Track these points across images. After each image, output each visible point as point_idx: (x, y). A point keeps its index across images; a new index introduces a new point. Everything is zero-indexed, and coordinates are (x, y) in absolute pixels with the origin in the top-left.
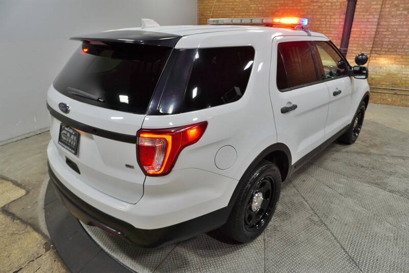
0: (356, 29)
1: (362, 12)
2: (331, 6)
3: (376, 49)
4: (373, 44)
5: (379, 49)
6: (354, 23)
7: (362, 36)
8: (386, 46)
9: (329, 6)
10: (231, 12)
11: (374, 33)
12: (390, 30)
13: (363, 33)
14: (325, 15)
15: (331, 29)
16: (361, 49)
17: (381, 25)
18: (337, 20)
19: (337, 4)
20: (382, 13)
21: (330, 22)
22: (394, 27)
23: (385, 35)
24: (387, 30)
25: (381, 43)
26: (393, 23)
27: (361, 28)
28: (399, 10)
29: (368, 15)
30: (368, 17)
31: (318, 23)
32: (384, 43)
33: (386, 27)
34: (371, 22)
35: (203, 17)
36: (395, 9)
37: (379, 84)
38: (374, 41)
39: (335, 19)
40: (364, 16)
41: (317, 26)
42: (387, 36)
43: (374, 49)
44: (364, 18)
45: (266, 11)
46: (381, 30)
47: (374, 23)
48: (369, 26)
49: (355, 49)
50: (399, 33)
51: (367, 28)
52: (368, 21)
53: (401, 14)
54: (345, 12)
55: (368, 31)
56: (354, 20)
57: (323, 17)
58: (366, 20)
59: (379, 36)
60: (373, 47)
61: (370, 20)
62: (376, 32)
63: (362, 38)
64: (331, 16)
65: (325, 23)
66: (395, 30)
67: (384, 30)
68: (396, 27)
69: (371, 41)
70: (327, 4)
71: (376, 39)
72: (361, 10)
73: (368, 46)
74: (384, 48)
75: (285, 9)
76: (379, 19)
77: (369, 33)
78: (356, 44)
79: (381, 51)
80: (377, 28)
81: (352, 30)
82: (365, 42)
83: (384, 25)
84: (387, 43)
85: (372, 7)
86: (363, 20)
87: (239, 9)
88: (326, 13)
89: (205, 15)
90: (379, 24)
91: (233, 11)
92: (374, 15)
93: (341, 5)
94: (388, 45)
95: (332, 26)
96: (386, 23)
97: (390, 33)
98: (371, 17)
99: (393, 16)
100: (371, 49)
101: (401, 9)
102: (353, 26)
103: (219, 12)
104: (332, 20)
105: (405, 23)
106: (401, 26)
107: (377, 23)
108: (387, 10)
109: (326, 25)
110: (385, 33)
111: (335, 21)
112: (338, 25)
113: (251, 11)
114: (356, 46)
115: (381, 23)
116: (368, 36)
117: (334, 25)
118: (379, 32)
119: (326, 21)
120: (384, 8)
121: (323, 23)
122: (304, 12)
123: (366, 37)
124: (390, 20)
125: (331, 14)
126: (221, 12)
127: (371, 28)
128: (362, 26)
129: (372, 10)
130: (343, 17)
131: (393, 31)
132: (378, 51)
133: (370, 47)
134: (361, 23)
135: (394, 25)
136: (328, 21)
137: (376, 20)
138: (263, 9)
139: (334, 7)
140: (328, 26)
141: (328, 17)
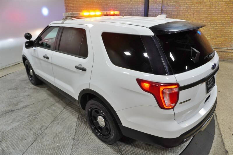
0: (150, 13)
1: (152, 3)
6: (149, 10)
10: (83, 4)
12: (168, 13)
14: (134, 5)
15: (138, 13)
17: (163, 11)
18: (141, 8)
20: (163, 4)
21: (137, 9)
26: (169, 10)
27: (153, 13)
28: (171, 2)
29: (156, 5)
30: (156, 6)
31: (131, 10)
33: (166, 11)
35: (68, 7)
36: (169, 2)
39: (139, 7)
40: (154, 5)
41: (131, 11)
44: (154, 7)
45: (103, 3)
47: (159, 10)
48: (157, 11)
50: (172, 15)
52: (156, 9)
53: (172, 5)
54: (144, 4)
56: (149, 8)
57: (133, 6)
58: (155, 8)
61: (157, 8)
65: (135, 10)
66: (171, 13)
68: (171, 11)
72: (152, 2)
75: (112, 2)
76: (161, 8)
80: (161, 12)
81: (149, 13)
85: (158, 0)
86: (154, 8)
87: (88, 2)
88: (135, 4)
89: (69, 6)
91: (85, 4)
92: (159, 5)
95: (139, 11)
96: (165, 10)
97: (168, 15)
98: (158, 6)
99: (168, 6)
101: (172, 2)
102: (149, 11)
103: (77, 4)
104: (138, 8)
105: (175, 9)
106: (173, 11)
107: (161, 10)
108: (166, 2)
109: (135, 11)
111: (140, 9)
112: (142, 11)
113: (95, 3)
115: (163, 10)
117: (140, 11)
119: (135, 9)
121: (134, 10)
122: (123, 3)
124: (168, 8)
125: (137, 4)
126: (78, 4)
127: (159, 13)
128: (154, 11)
129: (158, 2)
130: (144, 6)
131: (170, 14)
135: (170, 10)
136: (136, 9)
137: (160, 8)
138: (101, 2)
139: (139, 1)
140: (136, 11)
141: (136, 6)
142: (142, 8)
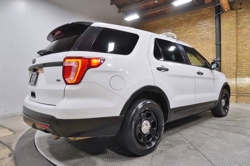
0: (224, 60)
2: (207, 48)
3: (239, 70)
4: (236, 67)
5: (241, 70)
6: (222, 56)
7: (228, 63)
8: (245, 68)
9: (205, 49)
11: (235, 60)
12: (245, 58)
13: (228, 61)
16: (229, 70)
17: (238, 56)
19: (210, 47)
20: (238, 50)
21: (208, 57)
22: (247, 56)
23: (243, 61)
24: (243, 59)
25: (241, 66)
26: (246, 55)
27: (227, 59)
28: (248, 47)
30: (229, 52)
32: (243, 66)
33: (242, 57)
34: (232, 54)
36: (245, 47)
37: (246, 90)
38: (237, 65)
40: (227, 52)
42: (244, 62)
43: (237, 70)
44: (227, 53)
46: (239, 59)
47: (234, 55)
48: (231, 57)
49: (226, 70)
51: (230, 58)
52: (230, 54)
54: (215, 51)
55: (232, 60)
58: (229, 54)
59: (239, 62)
60: (236, 69)
61: (231, 54)
62: (236, 60)
63: (229, 64)
64: (208, 54)
67: (241, 58)
68: (248, 56)
69: (234, 65)
70: (204, 48)
71: (237, 64)
72: (225, 49)
73: (233, 68)
74: (244, 69)
76: (236, 53)
77: (232, 61)
78: (226, 67)
79: (242, 70)
80: (237, 58)
82: (231, 66)
83: (241, 56)
84: (245, 66)
85: (231, 47)
88: (205, 53)
90: (237, 56)
92: (233, 51)
93: (212, 47)
94: (246, 67)
96: (241, 55)
97: (245, 60)
98: (231, 52)
99: (245, 51)
100: (235, 70)
104: (209, 56)
107: (235, 55)
110: (242, 60)
114: (226, 68)
115: (239, 55)
116: (232, 62)
117: (211, 58)
118: (238, 60)
120: (238, 47)
123: (230, 64)
124: (244, 53)
125: (207, 52)
127: (233, 58)
128: (227, 57)
129: (231, 48)
130: (215, 53)
131: (247, 58)
132: (240, 70)
133: (235, 69)
134: (226, 56)
135: (247, 55)
136: (207, 57)
139: (209, 49)
141: (206, 54)
142: (214, 55)
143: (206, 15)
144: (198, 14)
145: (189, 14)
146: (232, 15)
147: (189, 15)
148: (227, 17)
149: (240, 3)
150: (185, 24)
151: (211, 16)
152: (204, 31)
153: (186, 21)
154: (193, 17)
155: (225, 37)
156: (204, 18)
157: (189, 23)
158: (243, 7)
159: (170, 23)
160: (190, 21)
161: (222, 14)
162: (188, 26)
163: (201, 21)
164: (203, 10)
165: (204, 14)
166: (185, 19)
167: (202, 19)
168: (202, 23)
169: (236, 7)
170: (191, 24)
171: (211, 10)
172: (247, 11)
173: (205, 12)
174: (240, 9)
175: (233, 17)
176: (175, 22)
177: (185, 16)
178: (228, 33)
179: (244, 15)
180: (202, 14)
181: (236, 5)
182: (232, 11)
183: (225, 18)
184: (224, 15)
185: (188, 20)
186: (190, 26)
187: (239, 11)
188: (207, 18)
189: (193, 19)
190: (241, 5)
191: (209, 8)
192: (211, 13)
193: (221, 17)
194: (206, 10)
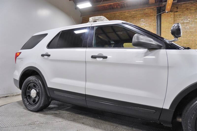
143: (149, 14)
144: (142, 12)
145: (134, 11)
146: (170, 16)
147: (134, 13)
148: (166, 17)
149: (177, 7)
150: (130, 19)
151: (153, 15)
152: (147, 28)
153: (131, 17)
154: (137, 14)
155: (164, 34)
156: (147, 16)
157: (134, 19)
158: (179, 11)
159: (117, 18)
160: (135, 17)
161: (162, 14)
162: (133, 22)
163: (144, 19)
164: (146, 10)
165: (146, 12)
166: (130, 16)
167: (145, 16)
168: (145, 20)
169: (174, 10)
170: (135, 20)
171: (153, 10)
172: (181, 14)
173: (148, 11)
174: (177, 12)
175: (171, 17)
176: (121, 17)
177: (130, 13)
178: (167, 31)
179: (179, 17)
180: (145, 13)
181: (174, 9)
182: (171, 13)
183: (164, 18)
184: (164, 16)
185: (133, 17)
186: (134, 22)
187: (176, 13)
188: (150, 16)
189: (138, 16)
190: (177, 9)
191: (151, 8)
192: (153, 13)
193: (162, 16)
194: (149, 9)
